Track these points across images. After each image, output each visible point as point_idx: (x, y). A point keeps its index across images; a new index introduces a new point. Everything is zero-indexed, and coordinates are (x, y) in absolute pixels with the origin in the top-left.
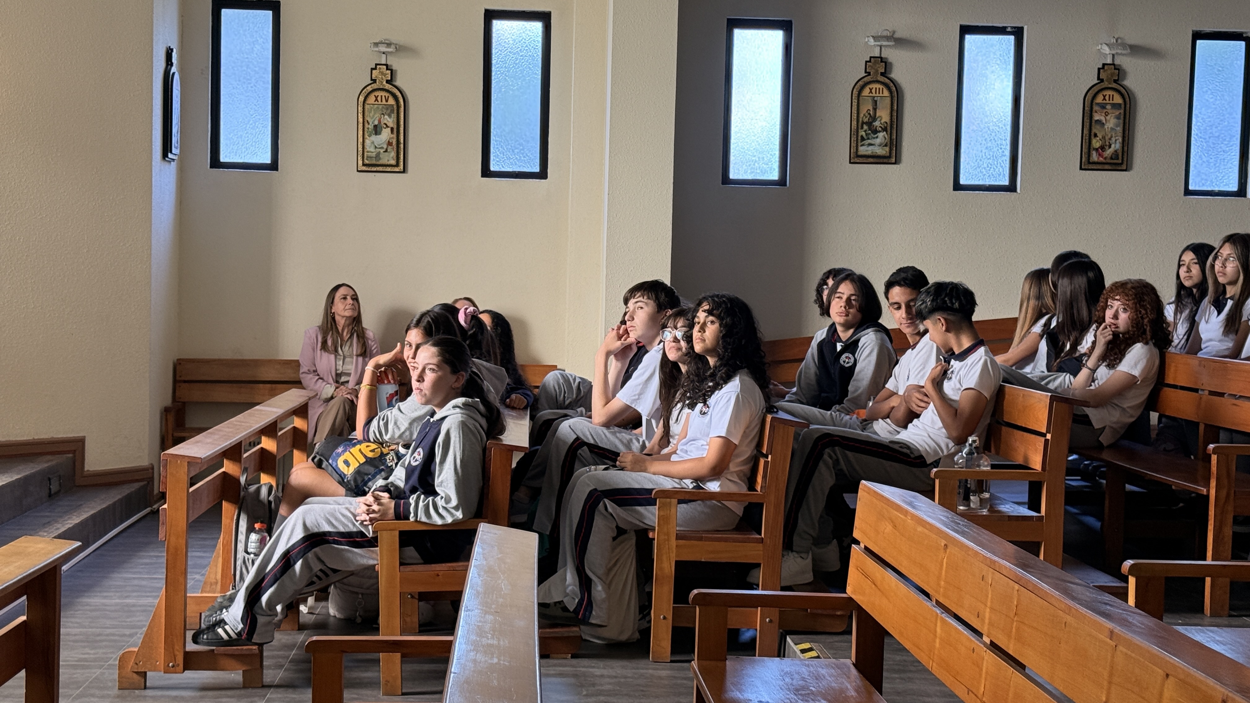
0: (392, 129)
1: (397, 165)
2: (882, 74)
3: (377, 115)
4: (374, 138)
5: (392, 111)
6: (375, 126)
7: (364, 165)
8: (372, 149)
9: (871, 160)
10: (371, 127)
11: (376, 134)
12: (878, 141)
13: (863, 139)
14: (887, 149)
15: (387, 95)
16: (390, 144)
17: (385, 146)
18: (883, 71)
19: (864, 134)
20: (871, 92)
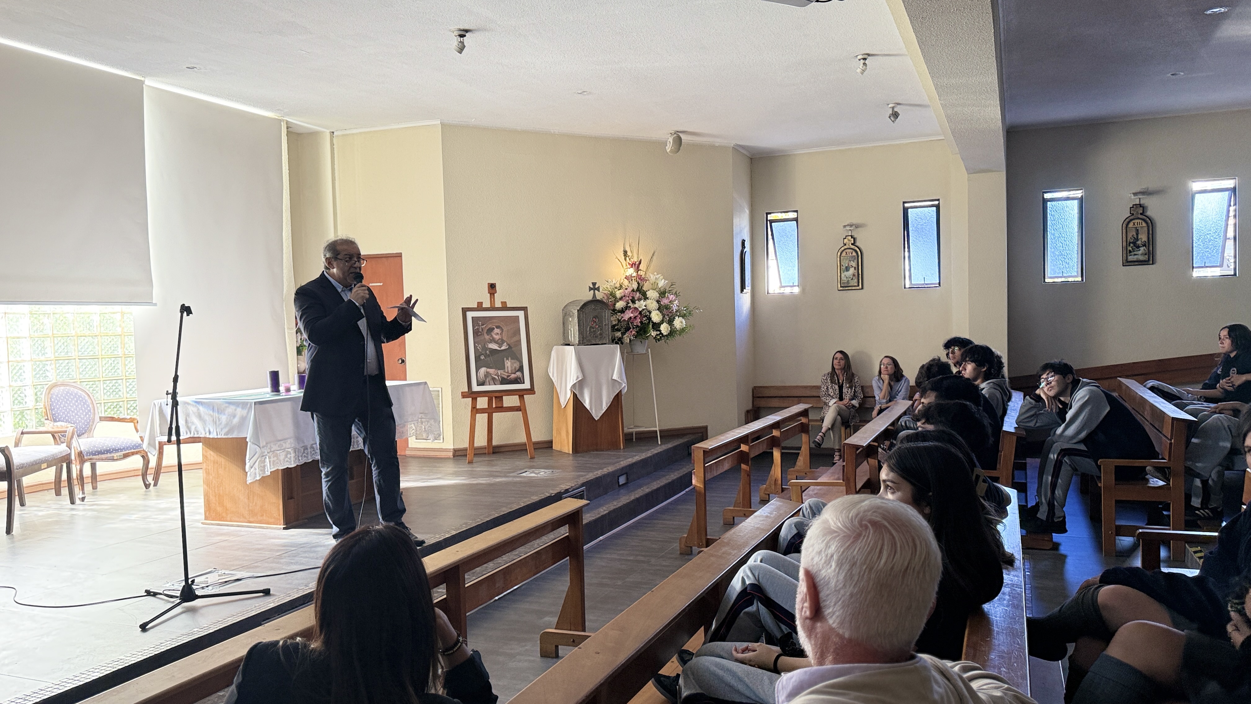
0: (855, 268)
1: (858, 286)
2: (1141, 214)
3: (847, 261)
4: (846, 273)
5: (855, 259)
6: (846, 267)
7: (841, 287)
8: (845, 279)
9: (1137, 263)
10: (844, 268)
11: (847, 271)
12: (1140, 252)
13: (1130, 252)
14: (1147, 256)
15: (851, 251)
16: (854, 275)
17: (851, 277)
18: (1142, 212)
19: (1131, 249)
20: (1134, 224)
